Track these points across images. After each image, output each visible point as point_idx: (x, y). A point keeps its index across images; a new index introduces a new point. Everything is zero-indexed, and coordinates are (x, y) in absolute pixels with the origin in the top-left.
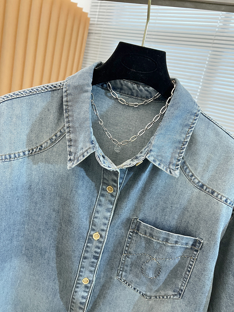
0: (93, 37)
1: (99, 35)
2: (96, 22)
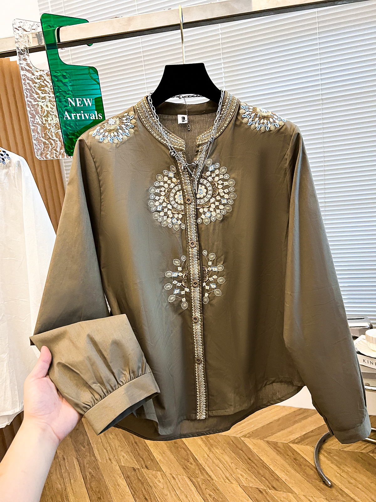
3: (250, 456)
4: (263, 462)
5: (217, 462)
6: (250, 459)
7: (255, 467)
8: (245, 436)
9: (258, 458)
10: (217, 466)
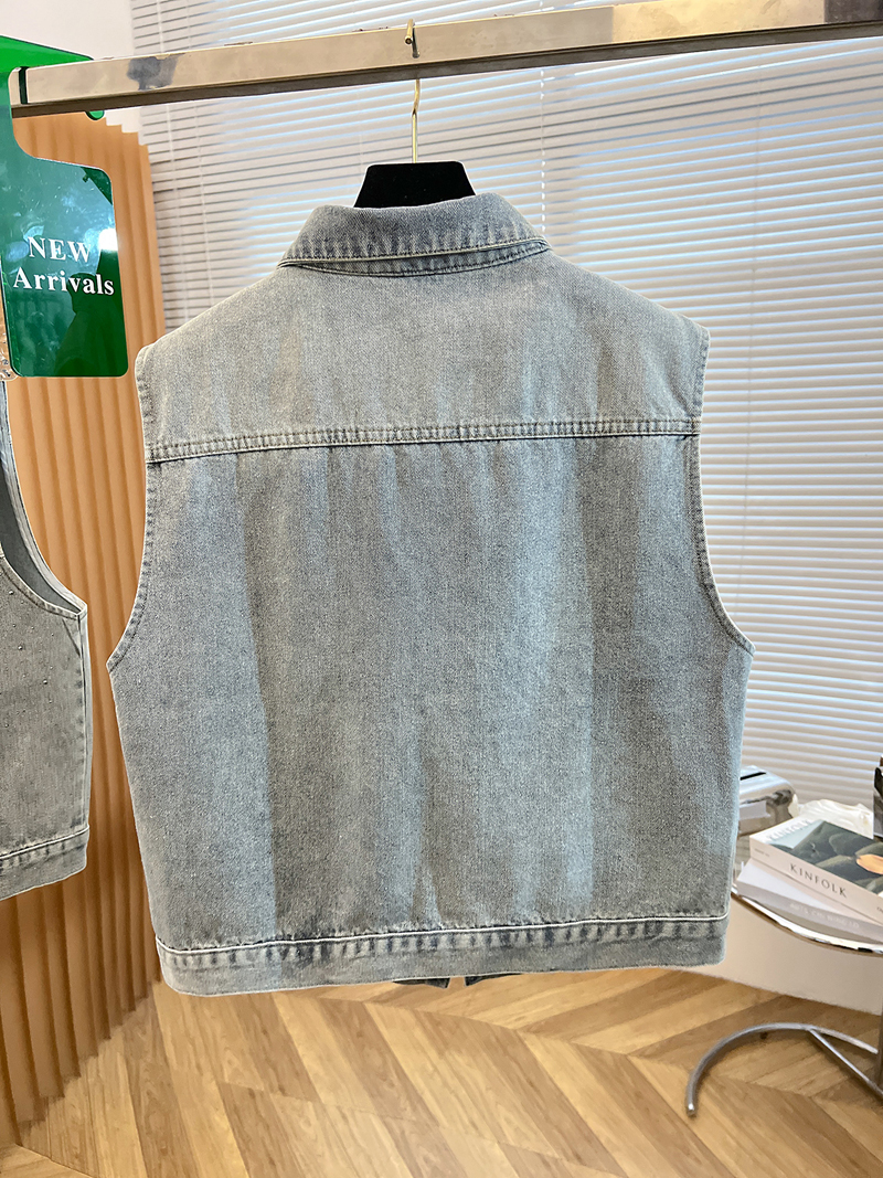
0: (171, 201)
1: (194, 191)
2: (171, 156)
3: (533, 1078)
4: (562, 1094)
5: (454, 1082)
6: (531, 1084)
7: (541, 1102)
8: (528, 1029)
9: (549, 1083)
10: (452, 1092)
